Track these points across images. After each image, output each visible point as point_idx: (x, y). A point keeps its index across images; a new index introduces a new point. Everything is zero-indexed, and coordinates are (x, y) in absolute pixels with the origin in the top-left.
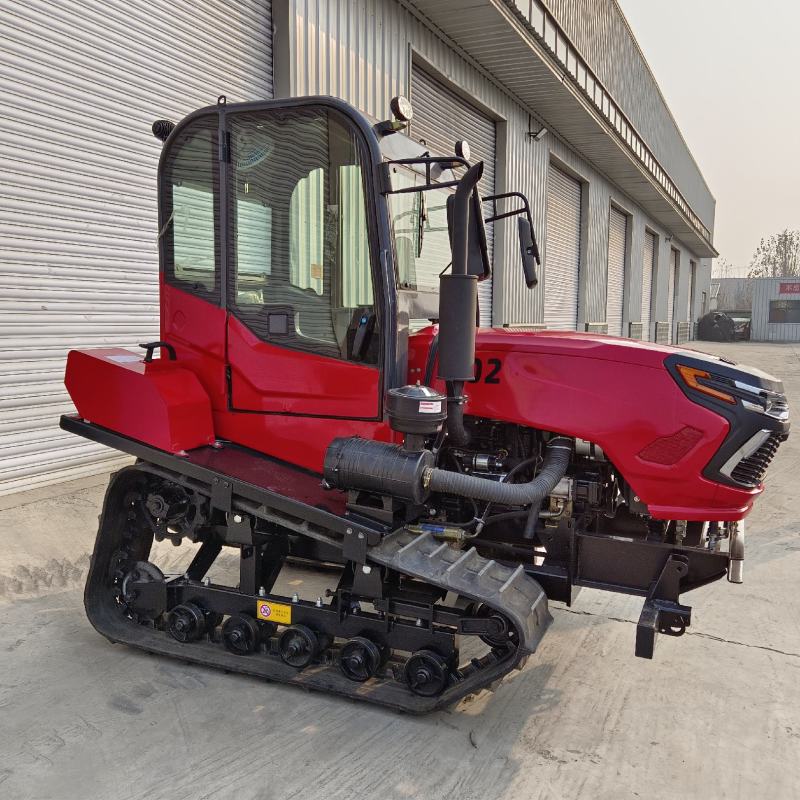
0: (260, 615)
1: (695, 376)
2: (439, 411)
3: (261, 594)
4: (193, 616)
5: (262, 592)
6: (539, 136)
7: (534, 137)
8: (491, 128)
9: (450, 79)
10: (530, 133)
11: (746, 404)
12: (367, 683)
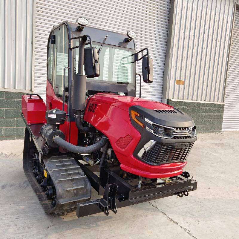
0: (44, 174)
1: (135, 115)
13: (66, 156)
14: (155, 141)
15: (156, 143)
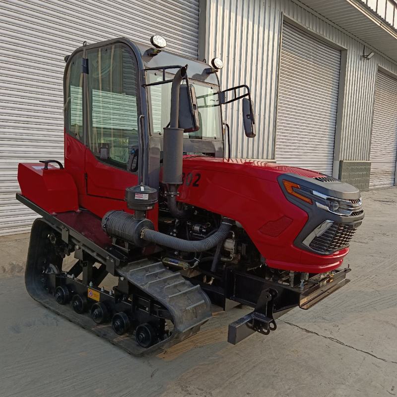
0: (89, 296)
1: (292, 187)
2: (147, 199)
3: (91, 286)
4: (63, 293)
5: (91, 284)
6: (369, 57)
7: (366, 58)
8: (338, 54)
9: (309, 29)
10: (364, 56)
11: (318, 204)
12: (122, 336)
13: (147, 259)
14: (331, 221)
15: (334, 223)
